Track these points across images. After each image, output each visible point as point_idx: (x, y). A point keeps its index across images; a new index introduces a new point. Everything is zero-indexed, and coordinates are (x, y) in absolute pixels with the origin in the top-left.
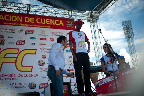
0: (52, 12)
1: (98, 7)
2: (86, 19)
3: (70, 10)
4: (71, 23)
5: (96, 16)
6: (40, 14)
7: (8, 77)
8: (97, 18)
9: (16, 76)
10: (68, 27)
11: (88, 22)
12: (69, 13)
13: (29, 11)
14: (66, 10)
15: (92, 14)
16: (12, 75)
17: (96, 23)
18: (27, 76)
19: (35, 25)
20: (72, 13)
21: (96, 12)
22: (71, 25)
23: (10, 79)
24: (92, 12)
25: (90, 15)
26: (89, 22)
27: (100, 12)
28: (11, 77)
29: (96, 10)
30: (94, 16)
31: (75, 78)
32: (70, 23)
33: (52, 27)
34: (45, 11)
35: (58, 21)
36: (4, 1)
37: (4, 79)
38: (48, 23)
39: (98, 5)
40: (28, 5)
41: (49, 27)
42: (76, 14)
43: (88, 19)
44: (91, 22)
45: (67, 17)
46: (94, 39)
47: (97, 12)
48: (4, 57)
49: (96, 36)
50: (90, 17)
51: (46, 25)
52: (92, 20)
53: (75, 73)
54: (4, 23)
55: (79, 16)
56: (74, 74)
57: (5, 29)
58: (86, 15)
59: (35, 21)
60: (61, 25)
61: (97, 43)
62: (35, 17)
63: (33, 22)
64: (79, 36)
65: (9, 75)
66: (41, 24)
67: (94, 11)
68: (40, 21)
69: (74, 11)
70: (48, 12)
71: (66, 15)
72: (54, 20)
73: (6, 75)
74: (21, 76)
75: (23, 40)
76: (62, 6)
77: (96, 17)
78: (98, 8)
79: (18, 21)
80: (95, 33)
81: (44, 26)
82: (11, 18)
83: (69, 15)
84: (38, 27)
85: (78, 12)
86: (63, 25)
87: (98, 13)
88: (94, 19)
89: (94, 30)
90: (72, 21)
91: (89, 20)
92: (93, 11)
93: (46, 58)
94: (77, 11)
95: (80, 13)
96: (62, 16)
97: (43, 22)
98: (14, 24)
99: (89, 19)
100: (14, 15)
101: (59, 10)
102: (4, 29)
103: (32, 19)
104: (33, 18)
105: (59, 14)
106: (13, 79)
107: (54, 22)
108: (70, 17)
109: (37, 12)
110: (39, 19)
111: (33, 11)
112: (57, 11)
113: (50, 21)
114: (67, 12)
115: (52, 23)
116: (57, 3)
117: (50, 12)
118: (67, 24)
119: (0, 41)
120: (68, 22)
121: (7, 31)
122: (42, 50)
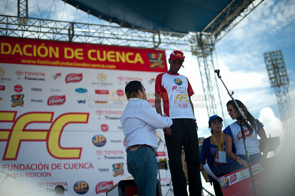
0: (119, 37)
1: (213, 25)
2: (190, 49)
3: (155, 31)
4: (159, 59)
5: (210, 43)
6: (95, 42)
7: (32, 171)
8: (211, 47)
9: (48, 168)
10: (152, 66)
11: (193, 55)
12: (154, 38)
13: (73, 35)
14: (148, 32)
15: (201, 39)
16: (40, 167)
17: (209, 58)
18: (71, 167)
19: (84, 65)
20: (160, 38)
21: (209, 36)
23: (36, 175)
24: (201, 35)
25: (196, 40)
26: (196, 55)
27: (218, 33)
28: (38, 171)
29: (209, 30)
30: (205, 42)
31: (169, 170)
32: (156, 59)
33: (121, 66)
34: (106, 36)
35: (132, 54)
36: (22, 18)
38: (112, 58)
39: (214, 21)
40: (70, 23)
41: (114, 66)
42: (168, 39)
44: (199, 55)
45: (150, 47)
46: (207, 89)
47: (212, 34)
48: (24, 130)
49: (210, 83)
50: (198, 45)
51: (107, 62)
52: (202, 52)
53: (168, 159)
54: (23, 61)
55: (175, 44)
56: (167, 162)
57: (24, 74)
58: (189, 40)
59: (85, 55)
60: (139, 62)
62: (86, 47)
63: (82, 58)
64: (175, 85)
65: (34, 167)
66: (98, 62)
67: (206, 33)
68: (94, 55)
69: (164, 34)
70: (112, 36)
71: (147, 41)
72: (123, 53)
73: (28, 167)
74: (59, 168)
75: (61, 94)
76: (139, 23)
77: (210, 45)
78: (213, 27)
79: (51, 56)
80: (209, 79)
81: (103, 66)
82: (37, 51)
83: (154, 42)
84: (91, 68)
85: (172, 35)
86: (142, 62)
87: (213, 36)
88: (206, 50)
90: (161, 55)
91: (195, 51)
92: (203, 33)
93: (109, 129)
94: (171, 33)
95: (176, 38)
96: (140, 44)
97: (102, 56)
98: (44, 62)
99: (196, 49)
100: (43, 44)
101: (133, 31)
102: (23, 72)
103: (79, 52)
104: (81, 50)
105: (134, 40)
106: (42, 175)
107: (124, 58)
108: (156, 47)
109: (89, 36)
110: (94, 51)
111: (80, 35)
112: (131, 34)
113: (115, 54)
114: (149, 36)
115: (120, 59)
116: (130, 19)
117: (114, 37)
118: (151, 61)
119: (15, 98)
120: (153, 56)
121: (28, 76)
122: (100, 114)
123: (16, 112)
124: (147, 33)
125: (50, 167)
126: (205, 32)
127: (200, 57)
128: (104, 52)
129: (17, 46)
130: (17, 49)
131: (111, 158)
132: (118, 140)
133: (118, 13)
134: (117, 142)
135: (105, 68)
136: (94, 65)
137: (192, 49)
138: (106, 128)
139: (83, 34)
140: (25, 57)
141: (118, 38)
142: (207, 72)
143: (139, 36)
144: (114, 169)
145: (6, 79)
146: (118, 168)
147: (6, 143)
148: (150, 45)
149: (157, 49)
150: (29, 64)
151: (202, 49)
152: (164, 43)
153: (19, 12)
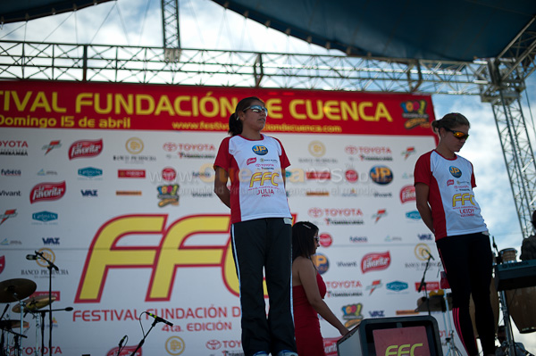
1: (519, 43)
2: (477, 91)
3: (410, 60)
4: (421, 111)
5: (515, 77)
6: (301, 86)
7: (197, 320)
8: (517, 85)
9: (225, 315)
10: (408, 125)
11: (483, 101)
12: (409, 74)
13: (262, 74)
14: (398, 62)
15: (497, 70)
16: (212, 312)
17: (515, 105)
19: (285, 127)
20: (420, 74)
21: (513, 64)
22: (419, 118)
23: (204, 327)
24: (497, 63)
25: (488, 73)
26: (489, 101)
27: (530, 58)
28: (209, 320)
29: (512, 54)
30: (506, 76)
31: (449, 313)
32: (415, 111)
33: (350, 127)
35: (369, 104)
36: (170, 49)
37: (184, 327)
38: (333, 114)
39: (519, 35)
40: (255, 53)
41: (338, 129)
42: (436, 74)
43: (483, 92)
44: (494, 102)
45: (401, 90)
46: (513, 164)
47: (517, 61)
49: (518, 152)
50: (493, 83)
51: (325, 121)
52: (498, 93)
54: (176, 125)
55: (448, 81)
57: (179, 147)
58: (475, 75)
59: (286, 111)
60: (383, 119)
61: (524, 181)
62: (285, 95)
63: (279, 116)
65: (201, 313)
66: (308, 122)
67: (505, 60)
68: (301, 109)
69: (427, 65)
70: (332, 74)
71: (398, 79)
72: (354, 104)
73: (190, 313)
76: (379, 48)
77: (514, 81)
78: (519, 47)
80: (516, 143)
81: (319, 129)
82: (198, 106)
83: (409, 80)
84: (296, 132)
85: (443, 67)
86: (390, 119)
87: (520, 65)
88: (508, 91)
89: (509, 131)
90: (423, 104)
91: (488, 93)
92: (501, 60)
93: (334, 243)
94: (440, 63)
95: (450, 72)
96: (385, 85)
97: (315, 111)
98: (212, 126)
99: (489, 90)
100: (209, 94)
101: (370, 63)
102: (177, 144)
103: (274, 105)
104: (278, 101)
105: (373, 79)
106: (215, 327)
107: (357, 112)
108: (414, 89)
109: (291, 76)
110: (301, 102)
111: (275, 75)
112: (366, 69)
113: (339, 107)
114: (401, 71)
115: (348, 115)
116: (363, 40)
117: (337, 75)
118: (405, 115)
119: (164, 190)
120: (409, 106)
121: (185, 152)
122: (316, 216)
123: (165, 217)
124: (395, 65)
125: (229, 313)
126: (503, 57)
127: (497, 104)
128: (320, 103)
129: (164, 99)
130: (164, 105)
131: (339, 295)
132: (351, 261)
133: (340, 30)
134: (349, 265)
135: (323, 132)
136: (302, 128)
137: (481, 90)
138: (328, 240)
139: (280, 72)
140: (178, 118)
141: (342, 77)
142: (513, 133)
143: (382, 71)
144: (346, 314)
145: (146, 158)
146: (353, 314)
147: (150, 270)
148: (402, 86)
149: (417, 93)
150: (185, 129)
151: (500, 90)
152: (428, 81)
153: (165, 40)
